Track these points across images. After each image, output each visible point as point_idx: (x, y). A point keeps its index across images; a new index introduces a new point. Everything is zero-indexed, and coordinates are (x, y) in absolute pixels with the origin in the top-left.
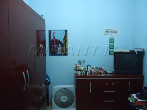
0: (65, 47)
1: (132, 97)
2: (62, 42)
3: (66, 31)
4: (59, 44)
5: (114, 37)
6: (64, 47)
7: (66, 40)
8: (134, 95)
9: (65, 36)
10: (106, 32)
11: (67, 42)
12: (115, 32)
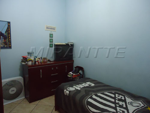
0: (9, 40)
1: (70, 74)
2: (5, 34)
3: (9, 23)
4: (1, 37)
5: (53, 33)
6: (7, 39)
7: (9, 33)
8: (71, 73)
9: (8, 28)
10: (47, 28)
11: (10, 34)
12: (54, 29)
